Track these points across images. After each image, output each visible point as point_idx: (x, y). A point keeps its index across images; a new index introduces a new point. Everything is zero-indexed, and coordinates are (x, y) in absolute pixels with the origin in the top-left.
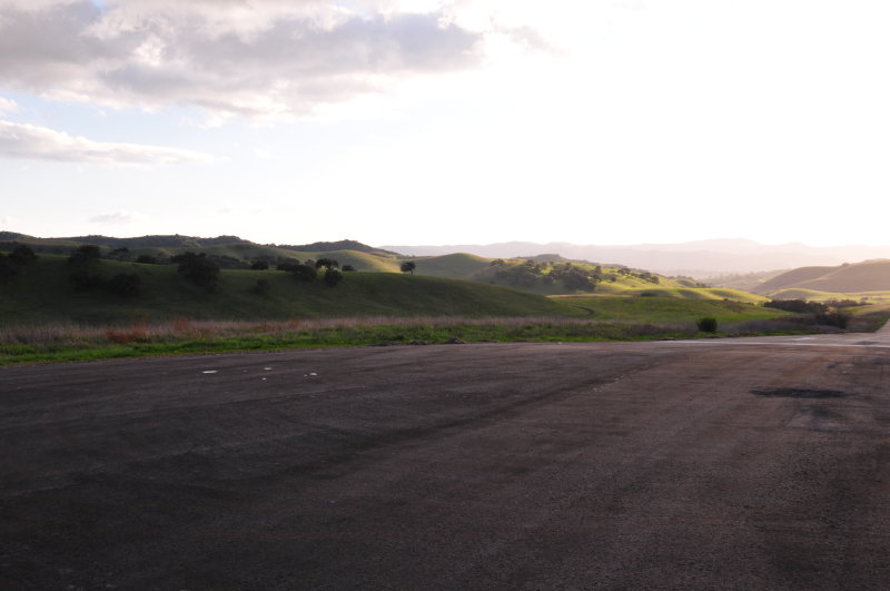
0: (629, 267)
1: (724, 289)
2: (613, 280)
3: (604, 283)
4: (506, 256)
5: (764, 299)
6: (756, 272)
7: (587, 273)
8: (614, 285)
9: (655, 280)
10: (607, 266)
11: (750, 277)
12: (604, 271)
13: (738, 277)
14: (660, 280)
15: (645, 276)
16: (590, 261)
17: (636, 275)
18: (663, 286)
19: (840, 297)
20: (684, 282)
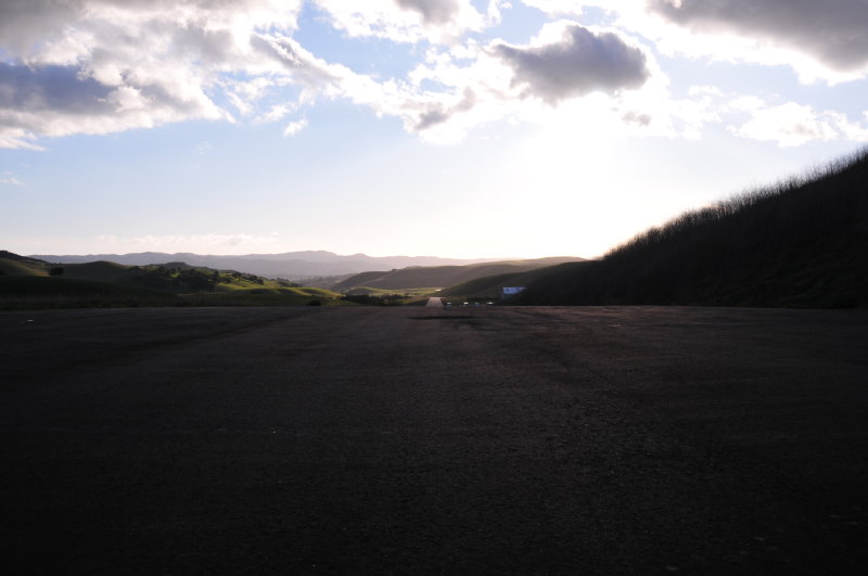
0: (241, 271)
1: (312, 288)
2: (229, 281)
3: (221, 284)
4: (141, 263)
5: (340, 295)
6: (334, 274)
7: (208, 277)
8: (230, 285)
9: (260, 281)
10: (224, 271)
11: (330, 279)
12: (222, 275)
13: (321, 279)
14: (265, 282)
15: (253, 278)
16: (210, 267)
17: (245, 278)
18: (267, 286)
19: (391, 293)
20: (282, 282)
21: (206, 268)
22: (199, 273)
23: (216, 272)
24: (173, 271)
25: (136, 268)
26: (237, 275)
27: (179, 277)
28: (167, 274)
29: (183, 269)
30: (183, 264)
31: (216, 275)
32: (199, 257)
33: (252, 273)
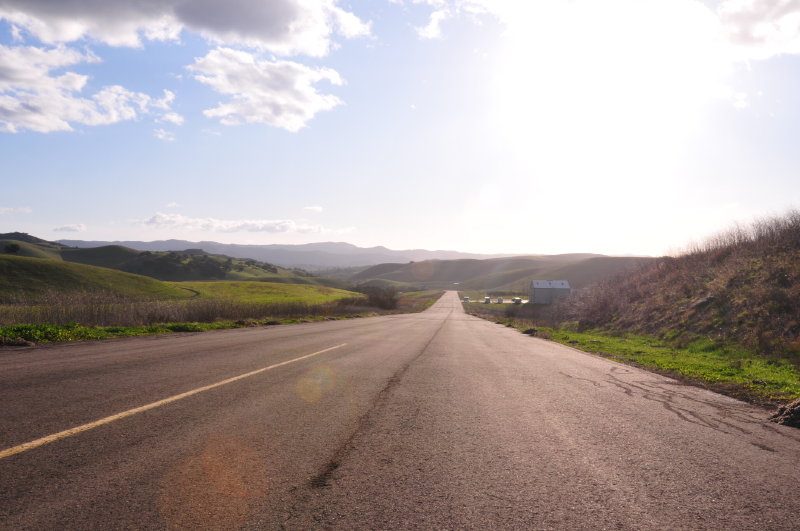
0: (254, 259)
2: (241, 269)
3: (234, 272)
6: (353, 266)
7: (220, 264)
9: (274, 269)
10: (237, 259)
11: (348, 270)
12: (235, 263)
13: (339, 270)
14: (279, 270)
15: (267, 267)
17: (260, 266)
18: (281, 274)
23: (230, 259)
24: (186, 257)
27: (190, 263)
28: (178, 261)
29: (195, 256)
30: (200, 251)
31: (228, 263)
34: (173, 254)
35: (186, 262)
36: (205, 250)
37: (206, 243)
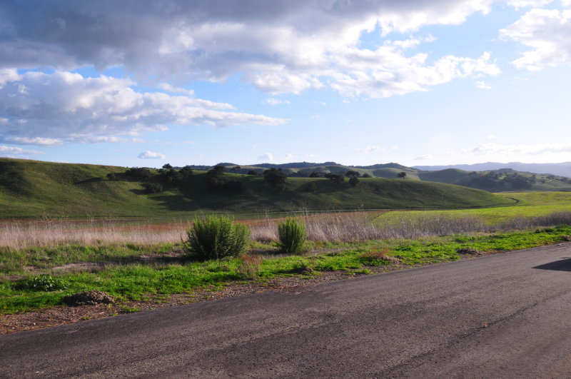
2: (543, 182)
3: (538, 184)
4: (477, 170)
7: (527, 179)
8: (544, 185)
10: (540, 175)
12: (538, 177)
15: (564, 180)
17: (558, 180)
21: (528, 173)
22: (520, 176)
23: (534, 175)
24: (501, 175)
25: (474, 173)
26: (551, 177)
27: (504, 179)
28: (496, 177)
29: (508, 174)
30: (511, 169)
31: (533, 177)
32: (525, 165)
33: (565, 176)
34: (492, 173)
35: (502, 178)
36: (514, 169)
37: (514, 163)
